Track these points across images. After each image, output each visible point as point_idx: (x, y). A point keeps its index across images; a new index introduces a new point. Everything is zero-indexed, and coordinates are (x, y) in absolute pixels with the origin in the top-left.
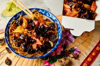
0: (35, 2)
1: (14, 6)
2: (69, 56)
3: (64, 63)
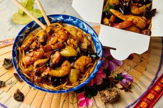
0: (64, 2)
1: (31, 8)
2: (116, 87)
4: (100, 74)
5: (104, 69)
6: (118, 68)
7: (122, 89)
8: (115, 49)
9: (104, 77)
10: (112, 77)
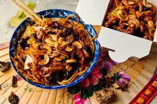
2: (112, 86)
3: (105, 97)
4: (96, 74)
5: (100, 69)
6: (115, 67)
7: (118, 89)
8: (114, 51)
9: (100, 77)
10: (108, 77)
